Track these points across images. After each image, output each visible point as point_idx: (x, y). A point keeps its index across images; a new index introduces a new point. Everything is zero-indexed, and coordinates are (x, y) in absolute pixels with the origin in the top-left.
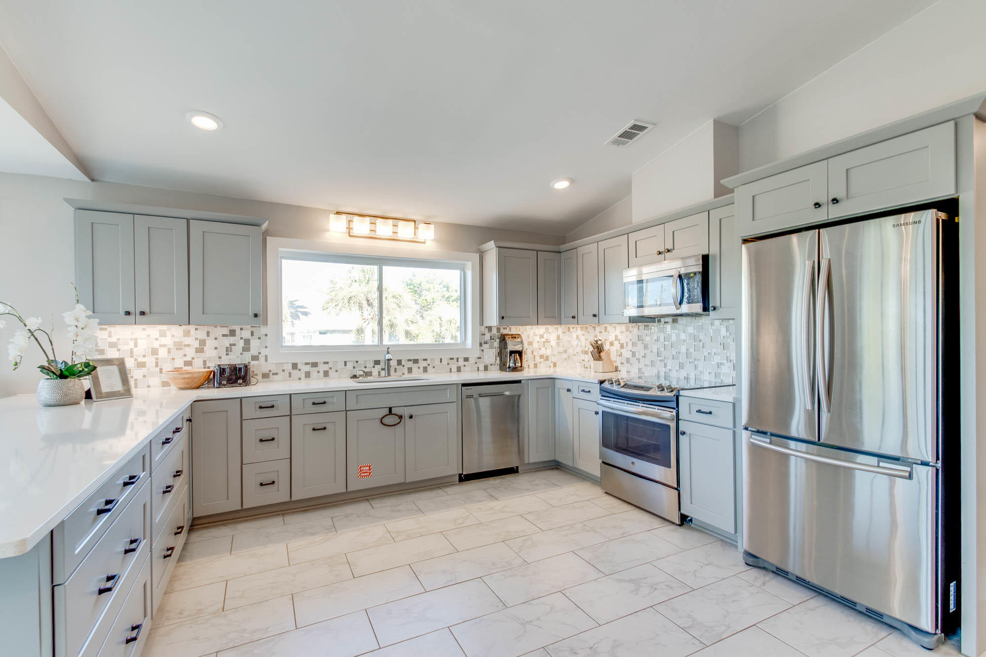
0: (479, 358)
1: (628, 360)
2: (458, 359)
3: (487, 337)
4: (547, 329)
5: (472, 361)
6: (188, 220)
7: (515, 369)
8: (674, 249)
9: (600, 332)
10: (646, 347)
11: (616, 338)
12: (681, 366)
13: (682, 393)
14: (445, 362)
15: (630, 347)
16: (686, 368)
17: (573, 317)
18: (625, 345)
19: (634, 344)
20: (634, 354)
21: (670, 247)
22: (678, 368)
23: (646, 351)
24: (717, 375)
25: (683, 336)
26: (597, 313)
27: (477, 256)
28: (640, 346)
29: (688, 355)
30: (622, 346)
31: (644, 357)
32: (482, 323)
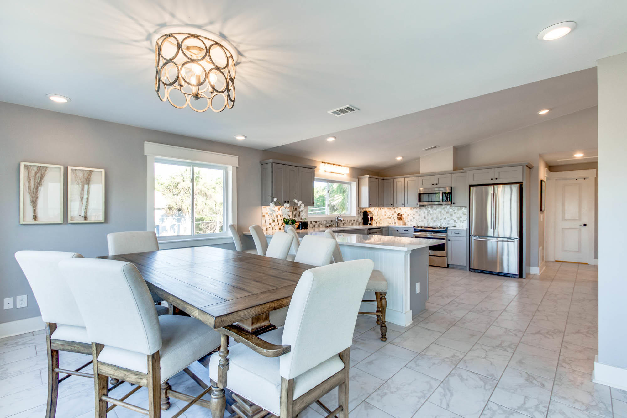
0: (357, 220)
1: (411, 220)
2: (352, 220)
3: (359, 212)
4: (374, 209)
5: (356, 221)
6: (298, 167)
7: (370, 224)
8: (438, 184)
9: (397, 210)
10: (419, 215)
11: (406, 212)
12: (434, 221)
13: (448, 228)
14: (349, 221)
15: (412, 215)
16: (436, 222)
17: (392, 204)
18: (410, 215)
19: (414, 214)
20: (414, 218)
21: (437, 183)
22: (433, 222)
23: (419, 217)
24: (448, 224)
25: (435, 211)
26: (404, 203)
27: (357, 180)
28: (417, 215)
29: (437, 217)
30: (408, 215)
31: (419, 219)
32: (358, 207)
